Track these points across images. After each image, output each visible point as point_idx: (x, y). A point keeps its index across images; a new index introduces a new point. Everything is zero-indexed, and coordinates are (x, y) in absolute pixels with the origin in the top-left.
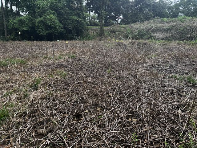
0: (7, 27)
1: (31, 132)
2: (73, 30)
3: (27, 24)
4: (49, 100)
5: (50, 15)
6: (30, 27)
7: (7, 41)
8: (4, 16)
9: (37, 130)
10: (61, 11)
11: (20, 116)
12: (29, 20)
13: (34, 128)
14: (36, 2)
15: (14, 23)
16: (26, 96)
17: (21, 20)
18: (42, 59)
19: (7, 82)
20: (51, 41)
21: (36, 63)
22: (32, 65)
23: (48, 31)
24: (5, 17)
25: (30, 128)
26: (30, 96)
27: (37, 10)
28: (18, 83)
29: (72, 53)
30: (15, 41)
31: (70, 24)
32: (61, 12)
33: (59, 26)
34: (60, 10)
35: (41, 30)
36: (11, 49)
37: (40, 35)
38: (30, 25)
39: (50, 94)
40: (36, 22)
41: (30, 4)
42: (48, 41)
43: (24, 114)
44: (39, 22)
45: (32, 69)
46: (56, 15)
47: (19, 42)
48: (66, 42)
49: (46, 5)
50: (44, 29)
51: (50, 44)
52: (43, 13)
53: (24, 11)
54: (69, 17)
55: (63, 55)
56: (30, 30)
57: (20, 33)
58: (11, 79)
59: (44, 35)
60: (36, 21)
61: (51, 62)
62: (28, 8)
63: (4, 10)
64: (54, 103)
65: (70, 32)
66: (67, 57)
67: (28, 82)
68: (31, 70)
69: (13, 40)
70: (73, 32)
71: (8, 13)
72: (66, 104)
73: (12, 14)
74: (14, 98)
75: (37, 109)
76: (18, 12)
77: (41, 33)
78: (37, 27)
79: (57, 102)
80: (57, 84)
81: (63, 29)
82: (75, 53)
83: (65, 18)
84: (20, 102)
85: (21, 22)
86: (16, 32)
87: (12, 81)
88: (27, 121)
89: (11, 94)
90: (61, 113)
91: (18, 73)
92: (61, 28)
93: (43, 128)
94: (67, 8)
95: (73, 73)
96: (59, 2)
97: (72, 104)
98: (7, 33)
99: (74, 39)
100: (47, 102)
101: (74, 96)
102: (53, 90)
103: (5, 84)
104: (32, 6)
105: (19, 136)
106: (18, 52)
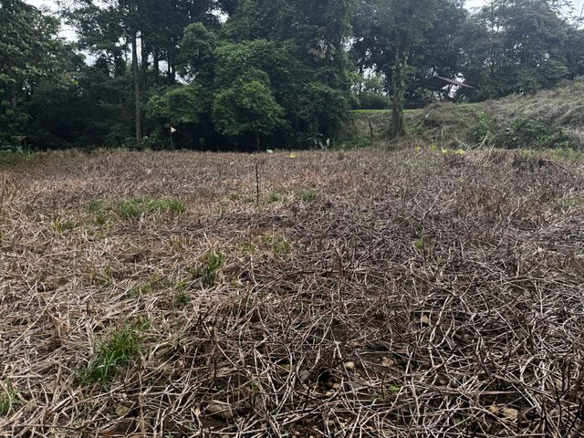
0: (143, 113)
1: (192, 406)
2: (311, 121)
3: (192, 106)
4: (241, 316)
5: (251, 81)
6: (198, 114)
7: (139, 149)
8: (137, 86)
9: (207, 404)
10: (282, 69)
11: (165, 357)
12: (197, 95)
13: (199, 396)
14: (217, 48)
15: (161, 104)
16: (183, 301)
17: (177, 96)
18: (226, 200)
19: (137, 258)
20: (250, 152)
21: (210, 211)
22: (200, 215)
24: (141, 88)
25: (189, 394)
26: (192, 302)
27: (220, 70)
28: (162, 263)
29: (306, 185)
30: (159, 150)
31: (305, 103)
32: (282, 71)
33: (275, 111)
34: (279, 65)
35: (226, 123)
36: (149, 171)
37: (224, 136)
38: (199, 110)
39: (244, 301)
40: (215, 101)
41: (201, 55)
42: (243, 151)
43: (175, 351)
44: (223, 101)
45: (200, 226)
46: (268, 80)
47: (170, 153)
48: (292, 156)
49: (244, 55)
50: (233, 120)
51: (247, 159)
52: (235, 76)
53: (186, 73)
54: (302, 87)
55: (283, 191)
56: (197, 121)
57: (173, 130)
58: (148, 252)
59: (234, 136)
60: (214, 98)
61: (250, 210)
62: (197, 64)
63: (138, 71)
64: (257, 330)
65: (303, 126)
66: (291, 198)
67: (188, 262)
68: (199, 231)
69: (155, 148)
70: (311, 126)
71: (148, 78)
72: (288, 335)
73: (157, 82)
74: (152, 305)
75: (209, 342)
76: (171, 76)
77: (226, 131)
78: (216, 113)
79: (263, 325)
80: (265, 273)
81: (284, 118)
82: (314, 186)
83: (291, 89)
84: (166, 317)
85: (176, 100)
86: (163, 128)
87: (148, 258)
88: (182, 372)
89: (144, 292)
90: (273, 360)
91: (164, 235)
92: (280, 117)
93: (225, 400)
94: (297, 62)
95: (308, 243)
96: (278, 46)
97: (305, 335)
98: (141, 129)
99: (313, 146)
100: (236, 324)
101: (311, 312)
102: (254, 291)
103: (131, 264)
104: (206, 59)
105: (161, 415)
106: (167, 179)
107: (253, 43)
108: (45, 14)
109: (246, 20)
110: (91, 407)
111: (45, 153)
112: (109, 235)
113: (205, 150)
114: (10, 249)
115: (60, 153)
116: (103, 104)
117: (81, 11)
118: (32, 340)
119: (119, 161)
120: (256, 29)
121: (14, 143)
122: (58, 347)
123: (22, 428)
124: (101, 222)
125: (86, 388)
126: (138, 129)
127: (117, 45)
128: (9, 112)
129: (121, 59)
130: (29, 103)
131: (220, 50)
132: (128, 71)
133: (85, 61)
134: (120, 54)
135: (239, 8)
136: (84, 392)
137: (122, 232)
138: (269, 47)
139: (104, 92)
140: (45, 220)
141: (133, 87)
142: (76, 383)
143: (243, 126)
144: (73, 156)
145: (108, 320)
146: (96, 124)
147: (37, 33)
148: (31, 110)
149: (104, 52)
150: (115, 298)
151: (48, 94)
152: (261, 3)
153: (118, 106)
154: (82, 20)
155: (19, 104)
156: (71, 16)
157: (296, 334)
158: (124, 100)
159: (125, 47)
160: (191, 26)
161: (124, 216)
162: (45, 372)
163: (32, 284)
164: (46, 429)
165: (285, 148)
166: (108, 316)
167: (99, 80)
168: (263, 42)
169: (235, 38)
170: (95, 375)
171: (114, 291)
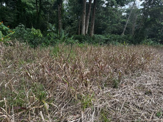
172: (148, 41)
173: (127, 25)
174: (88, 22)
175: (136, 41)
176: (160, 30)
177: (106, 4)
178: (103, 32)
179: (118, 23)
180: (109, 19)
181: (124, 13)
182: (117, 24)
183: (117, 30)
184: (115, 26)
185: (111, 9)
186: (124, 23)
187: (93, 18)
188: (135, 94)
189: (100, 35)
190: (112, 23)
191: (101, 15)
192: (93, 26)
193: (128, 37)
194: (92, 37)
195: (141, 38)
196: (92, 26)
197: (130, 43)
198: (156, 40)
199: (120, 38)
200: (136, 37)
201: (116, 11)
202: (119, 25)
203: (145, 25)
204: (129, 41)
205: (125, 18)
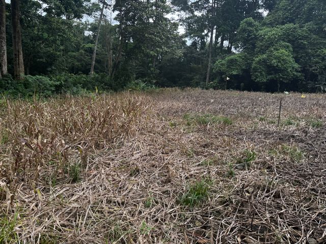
0: (212, 69)
1: (236, 235)
2: (320, 74)
3: (239, 65)
4: (267, 192)
5: (279, 50)
6: (243, 70)
7: (207, 89)
8: (210, 56)
9: (245, 237)
10: (302, 41)
11: (221, 203)
12: (243, 59)
13: (240, 231)
14: (260, 31)
15: (222, 65)
16: (231, 174)
17: (232, 60)
18: (256, 120)
19: (206, 146)
20: (272, 93)
21: (246, 126)
22: (240, 127)
23: (270, 76)
24: (212, 57)
25: (235, 228)
26: (237, 176)
27: (259, 44)
28: (219, 151)
29: (314, 116)
30: (217, 89)
31: (317, 63)
32: (302, 43)
33: (293, 68)
34: (300, 39)
35: (259, 75)
36: (212, 101)
37: (256, 82)
38: (243, 67)
39: (270, 183)
40: (254, 62)
41: (249, 36)
42: (267, 92)
43: (228, 201)
44: (259, 62)
45: (240, 133)
46: (291, 49)
47: (223, 91)
48: (302, 96)
49: (276, 34)
50: (264, 73)
51: (270, 97)
52: (269, 47)
53: (238, 47)
54: (316, 52)
55: (295, 118)
56: (241, 74)
57: (228, 79)
58: (212, 144)
59: (263, 82)
60: (254, 60)
61: (273, 128)
62: (246, 41)
63: (212, 47)
64: (278, 203)
65: (314, 77)
66: (303, 123)
67: (234, 153)
68: (241, 137)
69: (215, 88)
70: (319, 77)
71: (217, 50)
72: (300, 213)
73: (221, 52)
74: (214, 173)
75: (247, 202)
76: (229, 49)
77: (258, 79)
78: (254, 69)
79: (283, 202)
80: (283, 169)
81: (299, 72)
82: (321, 118)
83: (307, 54)
84: (222, 181)
85: (231, 63)
86: (221, 78)
87: (212, 147)
88: (230, 214)
89: (210, 165)
90: (289, 225)
91: (220, 136)
92: (297, 71)
93: (257, 239)
94: (314, 36)
95: (316, 156)
96: (301, 27)
97: (314, 216)
98: (209, 79)
99: (320, 90)
100: (264, 196)
101: (319, 202)
102: (276, 179)
103: (203, 148)
104: (252, 39)
105: (219, 234)
106: (222, 105)
107: (283, 26)
108: (172, 22)
109: (280, 13)
110: (184, 217)
111: (164, 89)
112: (192, 132)
113: (243, 90)
114: (150, 132)
115: (170, 89)
116: (192, 65)
117: (189, 18)
118: (159, 176)
119: (197, 94)
120: (287, 18)
121: (151, 83)
122: (170, 182)
123: (155, 216)
124: (189, 124)
125: (182, 206)
126: (208, 78)
127: (203, 34)
128: (152, 69)
129: (204, 41)
130: (160, 65)
131: (261, 32)
132: (207, 47)
133: (187, 43)
134: (204, 38)
135: (277, 6)
136: (181, 208)
137: (198, 131)
138: (295, 28)
139: (193, 59)
140: (165, 120)
141: (208, 56)
142: (177, 202)
143: (269, 77)
144: (176, 91)
145: (192, 175)
146: (188, 75)
147: (169, 31)
148: (160, 68)
149: (196, 38)
150: (195, 164)
151: (168, 60)
152: (292, 1)
153: (200, 66)
154: (188, 23)
155: (156, 66)
156: (183, 21)
157: (306, 214)
158: (202, 63)
159: (207, 35)
160: (245, 20)
161: (199, 123)
162: (164, 193)
163: (160, 149)
164: (165, 220)
165: (298, 91)
166: (192, 173)
167: (192, 53)
168: (291, 25)
169: (271, 25)
170: (187, 201)
171: (194, 161)
172: (137, 84)
173: (97, 54)
174: (5, 48)
175: (117, 85)
176: (152, 65)
177: (45, 10)
178: (49, 69)
179: (78, 50)
180: (58, 42)
181: (87, 32)
182: (77, 53)
183: (80, 66)
184: (74, 57)
185: (58, 22)
186: (90, 51)
187: (17, 39)
188: (114, 182)
189: (40, 77)
190: (66, 51)
191: (36, 33)
192: (21, 56)
193: (103, 77)
194: (22, 81)
195: (125, 79)
196: (17, 56)
197: (108, 88)
198: (150, 81)
199: (88, 81)
200: (116, 78)
201: (70, 26)
202: (81, 55)
203: (126, 55)
204: (105, 85)
205: (92, 42)
